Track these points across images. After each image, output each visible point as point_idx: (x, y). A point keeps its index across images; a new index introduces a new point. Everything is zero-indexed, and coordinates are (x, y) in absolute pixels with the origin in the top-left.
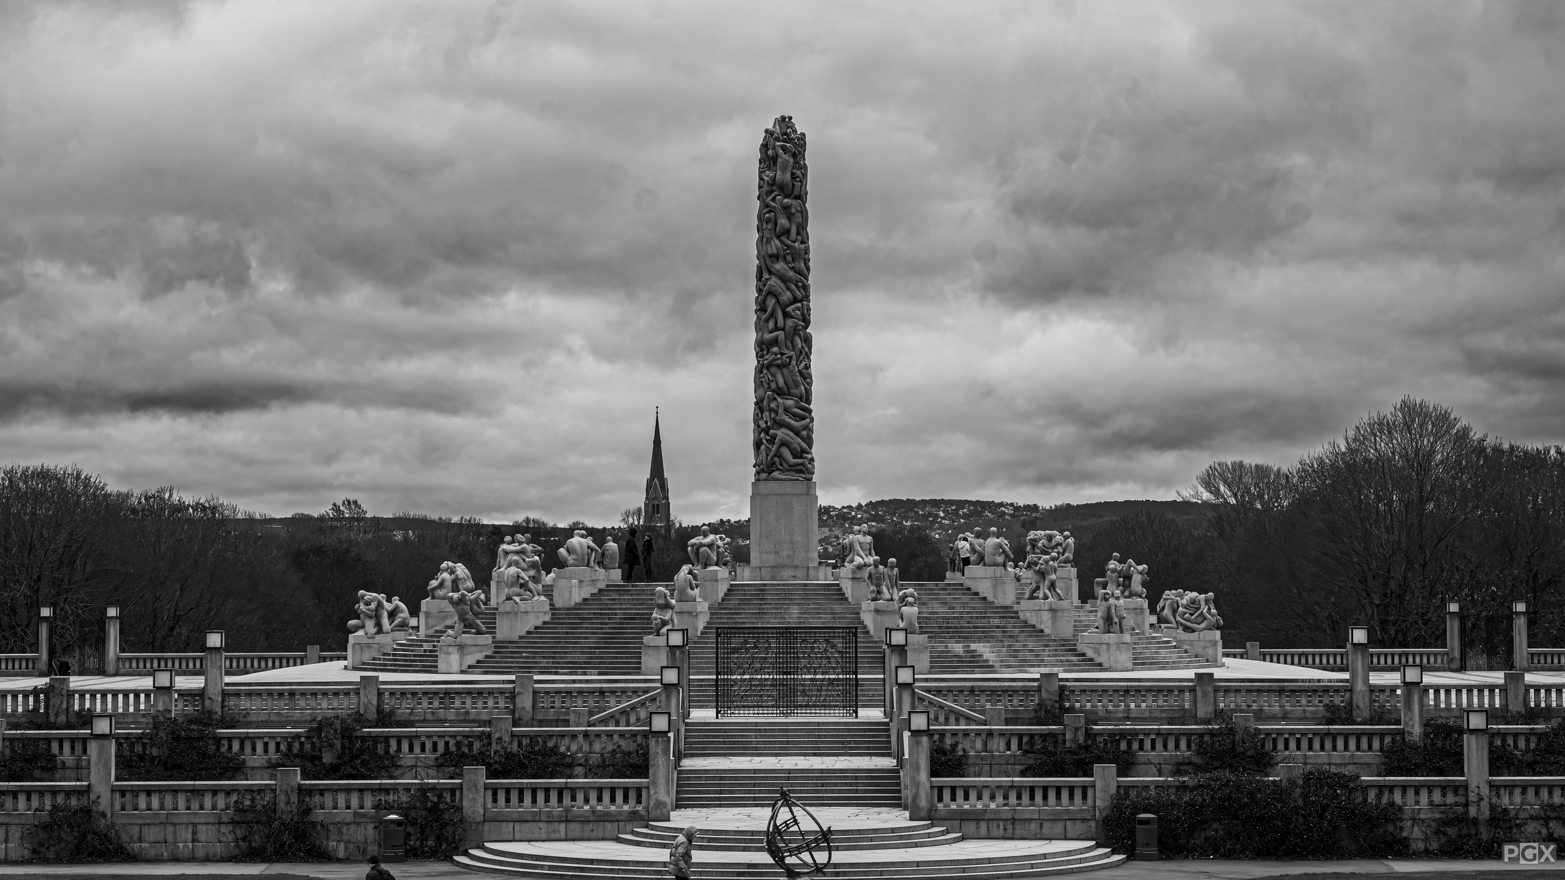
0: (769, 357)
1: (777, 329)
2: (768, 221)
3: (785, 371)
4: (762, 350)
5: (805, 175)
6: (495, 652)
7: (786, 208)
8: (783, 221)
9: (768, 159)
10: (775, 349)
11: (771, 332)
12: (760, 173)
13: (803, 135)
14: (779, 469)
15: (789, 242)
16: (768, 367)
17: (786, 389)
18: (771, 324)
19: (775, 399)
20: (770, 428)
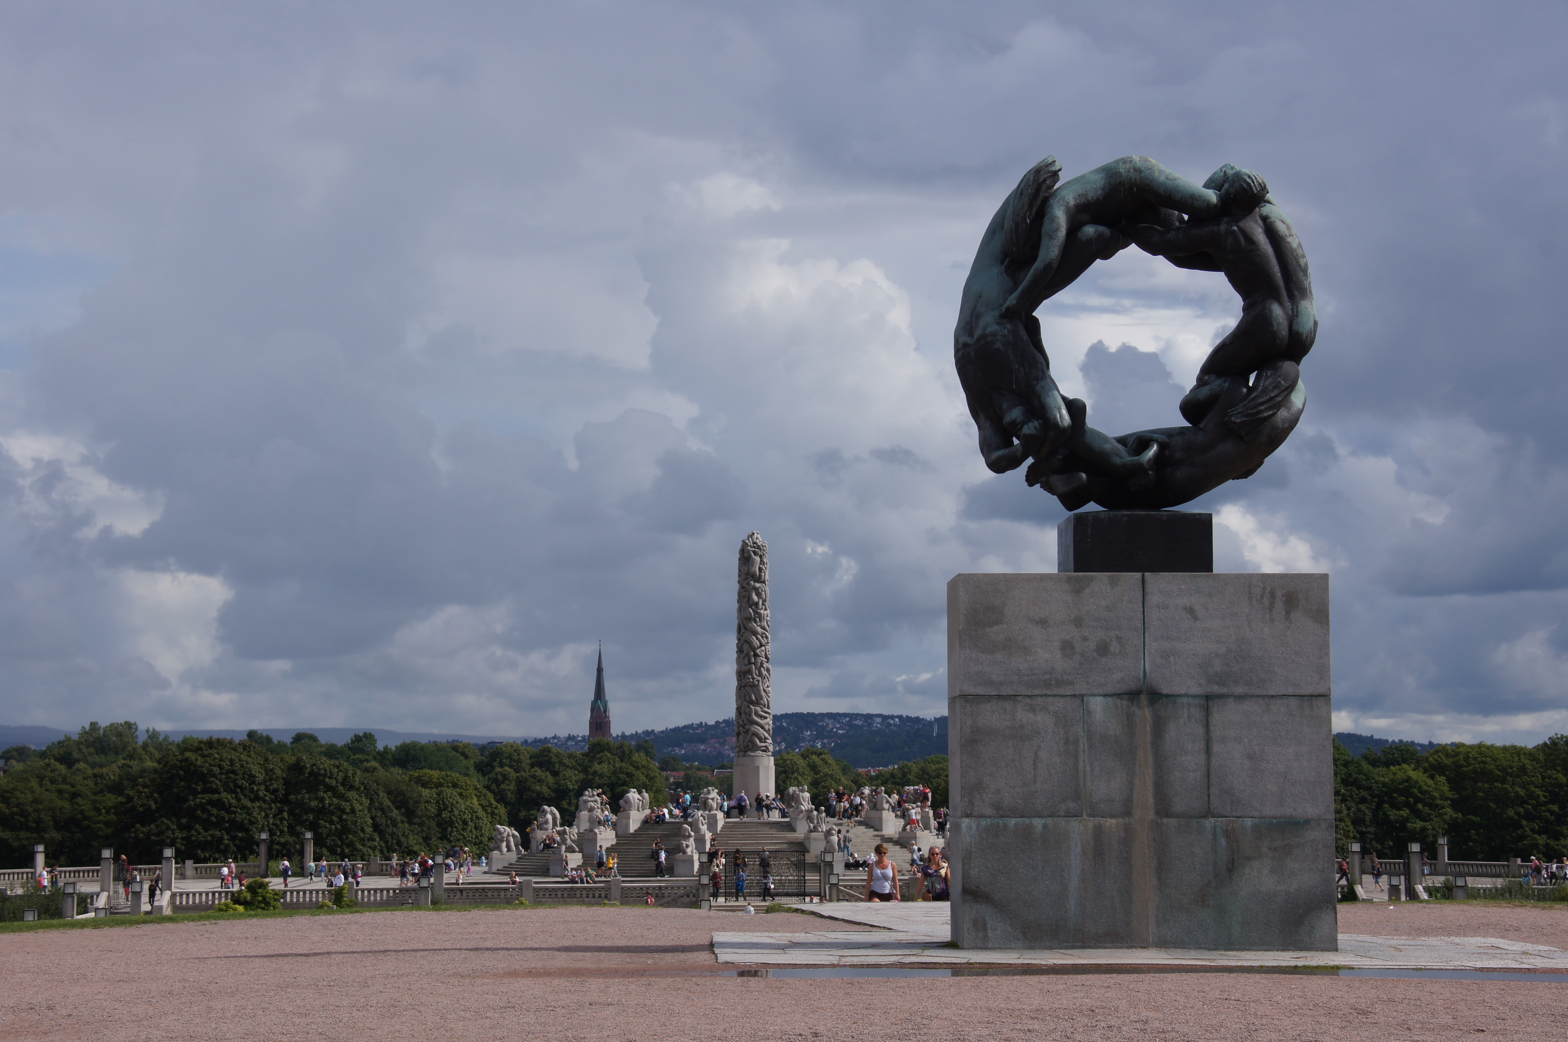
0: (746, 681)
2: (744, 597)
3: (755, 689)
4: (740, 676)
5: (765, 568)
7: (755, 589)
8: (754, 598)
9: (745, 558)
10: (749, 676)
11: (744, 664)
12: (739, 566)
13: (763, 543)
16: (744, 687)
17: (755, 701)
18: (746, 661)
19: (748, 706)
20: (745, 725)
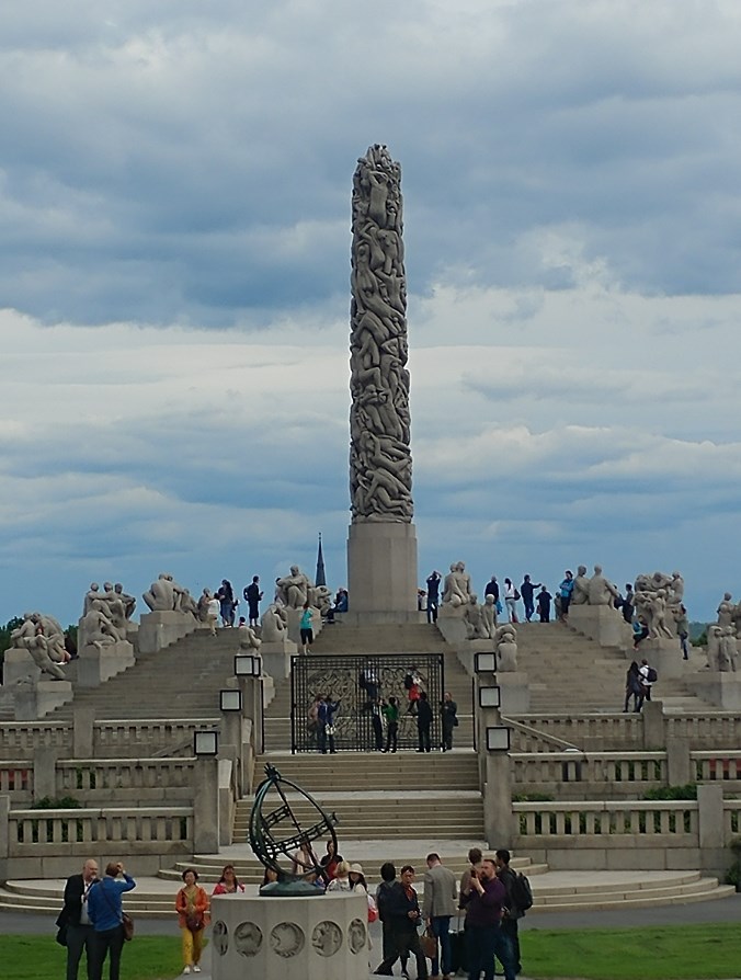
0: (366, 396)
1: (372, 365)
2: (362, 254)
3: (382, 408)
4: (357, 388)
5: (400, 206)
6: (74, 700)
7: (381, 239)
8: (379, 254)
9: (363, 189)
10: (372, 387)
12: (354, 204)
14: (377, 512)
15: (384, 276)
16: (364, 405)
17: (382, 428)
18: (367, 363)
19: (371, 438)
20: (366, 469)
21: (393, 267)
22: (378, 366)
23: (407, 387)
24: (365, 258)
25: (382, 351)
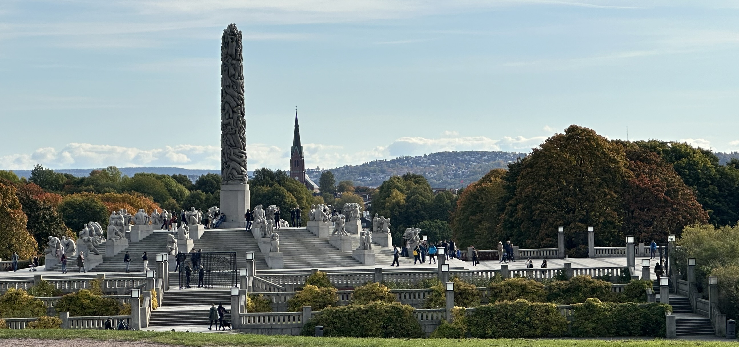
0: (227, 131)
1: (230, 118)
2: (225, 70)
3: (233, 136)
4: (224, 127)
5: (241, 50)
6: (104, 262)
7: (232, 64)
8: (232, 71)
9: (225, 43)
10: (229, 127)
11: (227, 119)
12: (222, 49)
13: (240, 32)
14: (231, 179)
15: (234, 80)
16: (227, 134)
17: (234, 145)
18: (228, 116)
19: (229, 148)
20: (227, 161)
21: (238, 76)
22: (232, 118)
23: (245, 126)
24: (227, 72)
25: (234, 112)
